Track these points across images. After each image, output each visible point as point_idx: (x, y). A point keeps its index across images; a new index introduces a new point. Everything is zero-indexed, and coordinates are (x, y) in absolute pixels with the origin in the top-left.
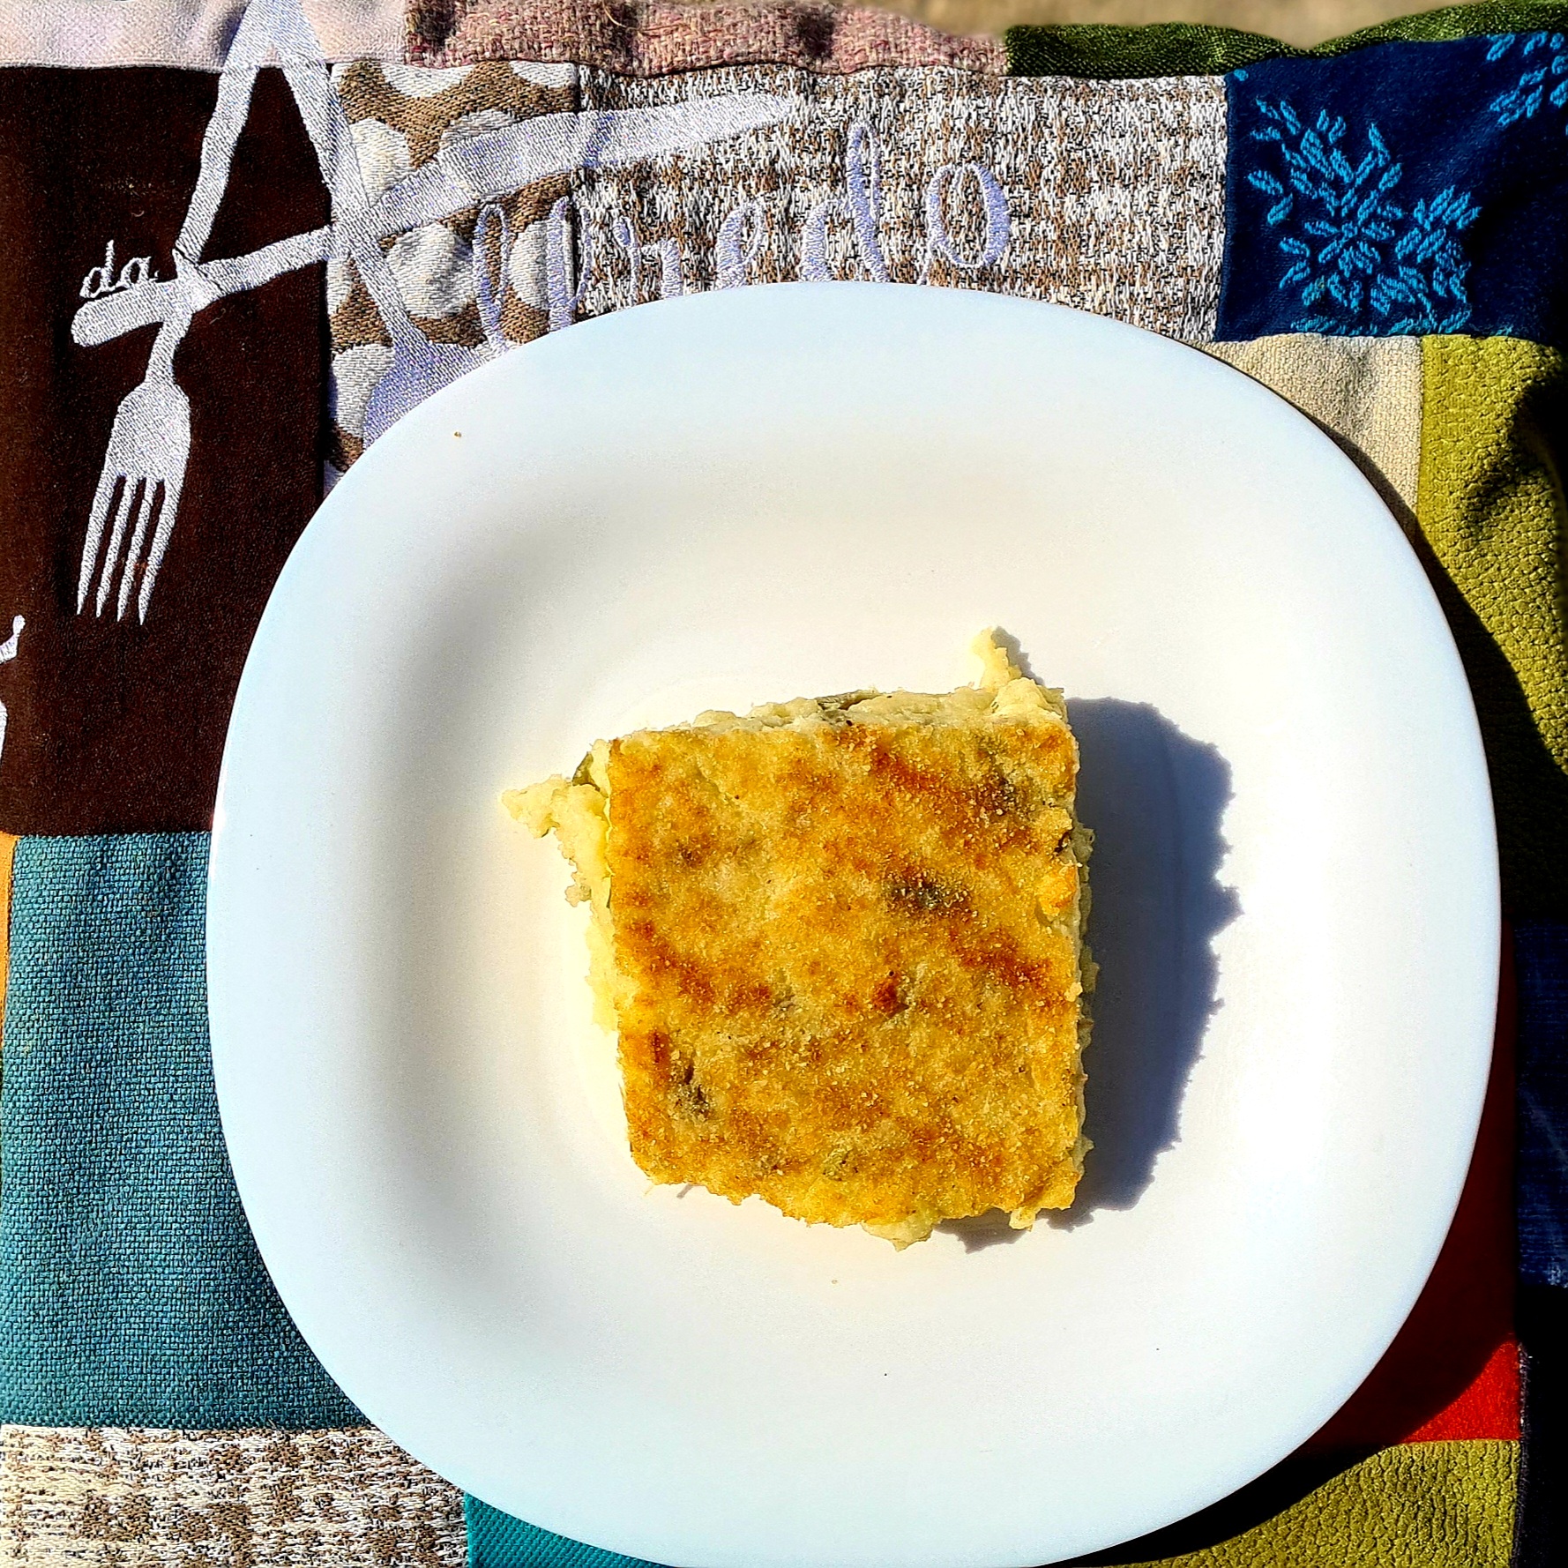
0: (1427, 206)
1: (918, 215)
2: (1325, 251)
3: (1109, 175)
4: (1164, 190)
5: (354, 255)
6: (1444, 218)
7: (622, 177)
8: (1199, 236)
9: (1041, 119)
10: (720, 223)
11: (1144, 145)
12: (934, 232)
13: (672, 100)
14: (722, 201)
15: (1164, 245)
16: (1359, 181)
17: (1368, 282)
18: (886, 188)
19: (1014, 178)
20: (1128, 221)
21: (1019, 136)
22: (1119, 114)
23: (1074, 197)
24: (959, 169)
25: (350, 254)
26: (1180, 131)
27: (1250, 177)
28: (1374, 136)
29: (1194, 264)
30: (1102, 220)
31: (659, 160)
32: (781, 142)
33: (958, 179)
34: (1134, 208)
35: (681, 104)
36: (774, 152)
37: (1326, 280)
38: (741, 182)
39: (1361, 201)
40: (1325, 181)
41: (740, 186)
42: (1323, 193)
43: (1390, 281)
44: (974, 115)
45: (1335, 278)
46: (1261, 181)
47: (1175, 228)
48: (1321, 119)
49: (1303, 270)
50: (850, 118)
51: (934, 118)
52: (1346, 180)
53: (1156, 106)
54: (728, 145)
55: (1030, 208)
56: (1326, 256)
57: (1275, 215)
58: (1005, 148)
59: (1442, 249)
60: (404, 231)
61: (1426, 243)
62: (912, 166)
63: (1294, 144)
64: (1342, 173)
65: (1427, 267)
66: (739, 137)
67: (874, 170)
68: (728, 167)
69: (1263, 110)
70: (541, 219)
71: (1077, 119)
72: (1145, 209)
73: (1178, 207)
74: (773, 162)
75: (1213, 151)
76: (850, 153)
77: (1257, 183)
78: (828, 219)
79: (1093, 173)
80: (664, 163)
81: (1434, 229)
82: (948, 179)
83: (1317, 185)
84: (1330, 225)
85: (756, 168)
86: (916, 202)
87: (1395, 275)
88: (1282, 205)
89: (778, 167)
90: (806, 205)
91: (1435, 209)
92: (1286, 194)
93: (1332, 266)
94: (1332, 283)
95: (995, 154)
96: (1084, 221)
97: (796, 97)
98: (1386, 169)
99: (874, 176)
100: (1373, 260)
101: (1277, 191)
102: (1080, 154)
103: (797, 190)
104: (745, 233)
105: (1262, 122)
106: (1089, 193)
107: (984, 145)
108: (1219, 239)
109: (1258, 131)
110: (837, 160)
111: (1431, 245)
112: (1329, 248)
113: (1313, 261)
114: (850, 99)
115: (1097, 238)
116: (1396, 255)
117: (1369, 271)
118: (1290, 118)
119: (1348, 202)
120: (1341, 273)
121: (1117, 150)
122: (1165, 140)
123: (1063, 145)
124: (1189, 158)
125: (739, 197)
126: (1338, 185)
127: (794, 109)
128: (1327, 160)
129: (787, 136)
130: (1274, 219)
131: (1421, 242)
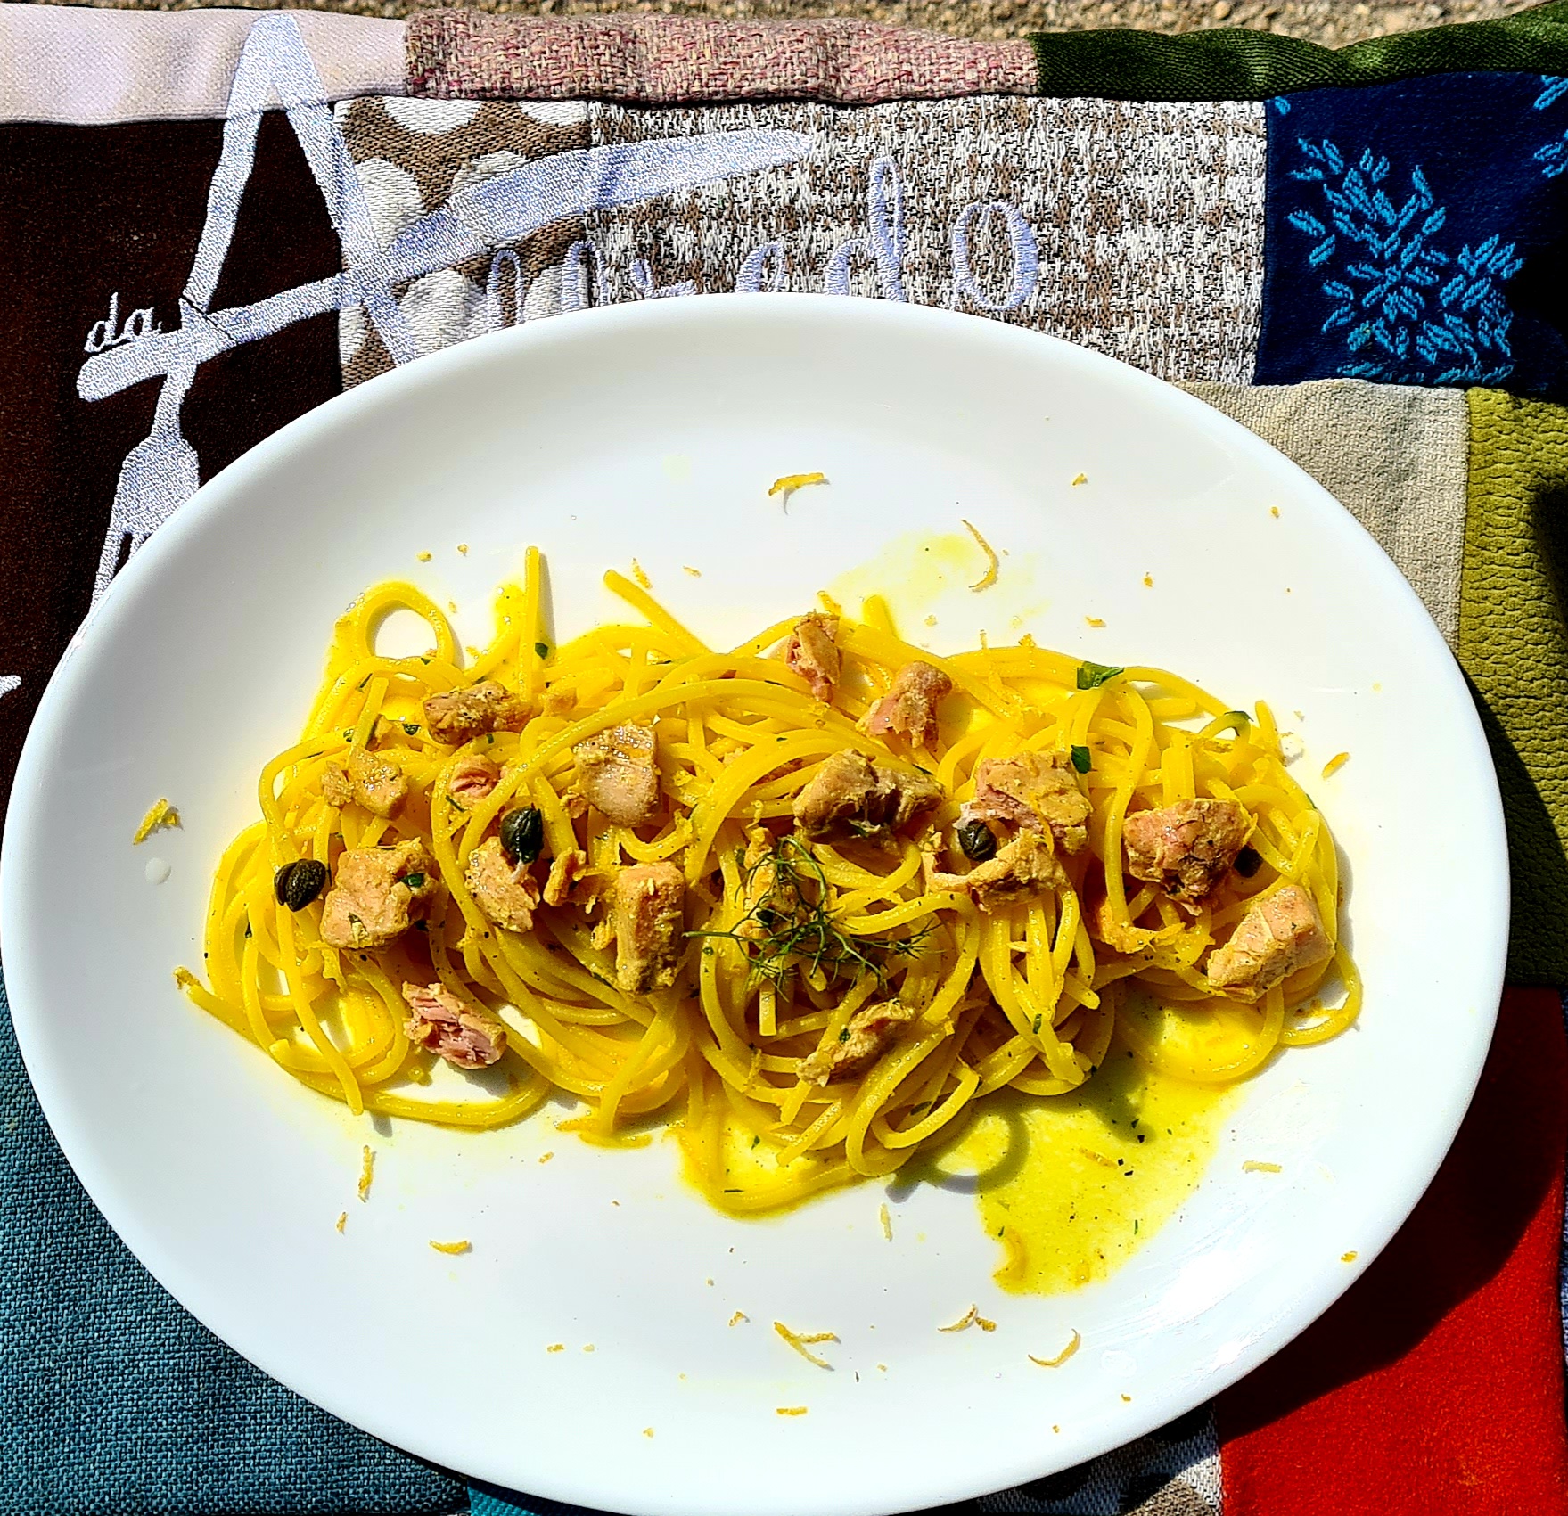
0: (1472, 252)
1: (943, 255)
2: (1369, 296)
3: (1140, 214)
4: (1198, 230)
5: (367, 303)
6: (1489, 266)
7: (639, 218)
8: (1235, 278)
9: (1071, 154)
10: (740, 264)
11: (1178, 182)
12: (960, 272)
13: (688, 131)
14: (741, 241)
15: (1198, 286)
16: (1402, 223)
17: (1414, 329)
18: (910, 226)
19: (1040, 217)
20: (1161, 262)
21: (1048, 171)
22: (1152, 149)
23: (1105, 236)
24: (986, 206)
25: (362, 302)
26: (1216, 169)
27: (1291, 217)
28: (1418, 178)
29: (1231, 306)
30: (1134, 261)
31: (676, 196)
32: (801, 179)
33: (986, 216)
34: (1168, 248)
35: (697, 136)
36: (794, 191)
37: (1371, 325)
38: (761, 220)
39: (1404, 243)
40: (1369, 222)
41: (759, 225)
42: (1368, 235)
43: (1436, 329)
44: (1002, 152)
45: (1381, 323)
46: (1304, 222)
47: (1210, 269)
48: (1364, 157)
49: (1347, 314)
50: (871, 154)
51: (962, 153)
52: (1390, 222)
53: (1190, 141)
54: (747, 183)
55: (1060, 247)
56: (1370, 300)
57: (1318, 256)
58: (1034, 186)
59: (1487, 298)
60: (417, 278)
61: (1471, 291)
62: (937, 204)
63: (1336, 182)
64: (1385, 214)
65: (1472, 317)
66: (758, 174)
67: (897, 207)
68: (747, 205)
69: (1305, 148)
70: (555, 264)
71: (1110, 154)
72: (1178, 250)
73: (1213, 247)
74: (793, 201)
75: (1249, 190)
76: (872, 190)
77: (1298, 223)
78: (851, 259)
79: (1125, 210)
80: (682, 199)
81: (1478, 278)
82: (975, 217)
83: (1360, 227)
84: (1374, 267)
85: (776, 206)
86: (942, 241)
87: (1441, 323)
88: (1324, 246)
89: (797, 205)
90: (828, 245)
91: (1480, 256)
92: (1328, 235)
93: (1375, 312)
94: (1377, 328)
95: (1023, 191)
96: (1116, 261)
97: (816, 134)
98: (1430, 212)
99: (896, 216)
100: (1417, 305)
101: (1319, 232)
102: (1110, 191)
103: (819, 230)
104: (765, 274)
105: (1302, 161)
106: (1121, 232)
107: (1013, 182)
108: (1257, 279)
109: (1300, 171)
110: (859, 197)
111: (1477, 292)
112: (1373, 292)
113: (1357, 305)
114: (872, 136)
115: (1130, 279)
116: (1440, 301)
117: (1415, 316)
118: (1332, 156)
119: (1392, 244)
120: (1386, 317)
121: (1150, 187)
122: (1200, 178)
123: (1095, 181)
124: (1224, 196)
125: (759, 236)
126: (1382, 229)
127: (814, 146)
128: (1370, 200)
129: (807, 173)
130: (1317, 260)
131: (1466, 289)
